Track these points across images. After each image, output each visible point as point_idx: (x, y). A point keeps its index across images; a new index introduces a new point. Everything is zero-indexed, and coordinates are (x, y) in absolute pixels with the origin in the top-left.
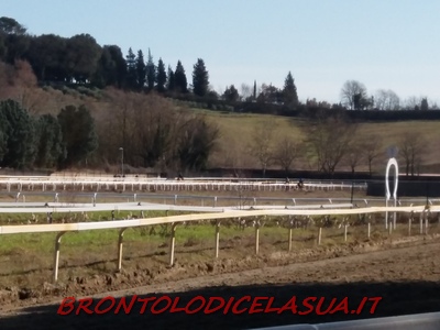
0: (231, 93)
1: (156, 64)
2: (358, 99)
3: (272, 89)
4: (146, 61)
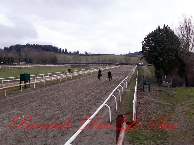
0: (70, 52)
1: (60, 49)
2: (86, 53)
3: (75, 52)
4: (58, 48)
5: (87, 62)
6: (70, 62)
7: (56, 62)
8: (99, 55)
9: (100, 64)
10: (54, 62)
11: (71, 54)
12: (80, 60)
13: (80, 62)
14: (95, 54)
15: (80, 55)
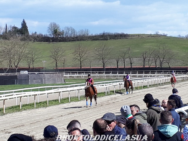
2: (55, 32)
3: (15, 28)
5: (57, 66)
8: (107, 40)
9: (108, 71)
12: (30, 56)
13: (31, 67)
14: (90, 34)
15: (30, 40)
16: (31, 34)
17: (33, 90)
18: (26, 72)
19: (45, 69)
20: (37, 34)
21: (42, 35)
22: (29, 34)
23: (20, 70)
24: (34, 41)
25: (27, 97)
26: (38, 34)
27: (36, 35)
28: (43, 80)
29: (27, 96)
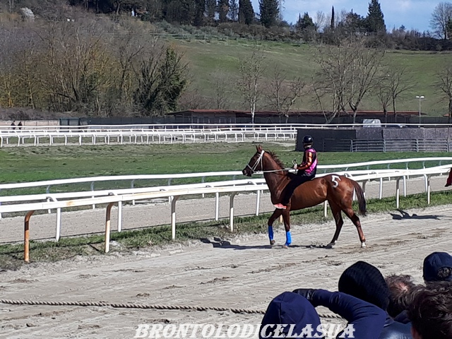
3: (352, 18)
5: (451, 109)
6: (293, 109)
7: (172, 105)
10: (159, 107)
11: (307, 40)
12: (386, 83)
13: (390, 110)
15: (389, 47)
16: (391, 32)
17: (393, 166)
18: (377, 123)
19: (424, 116)
20: (406, 31)
21: (417, 34)
22: (386, 30)
23: (362, 117)
24: (398, 48)
25: (378, 182)
26: (408, 32)
27: (403, 34)
28: (417, 142)
29: (378, 180)
